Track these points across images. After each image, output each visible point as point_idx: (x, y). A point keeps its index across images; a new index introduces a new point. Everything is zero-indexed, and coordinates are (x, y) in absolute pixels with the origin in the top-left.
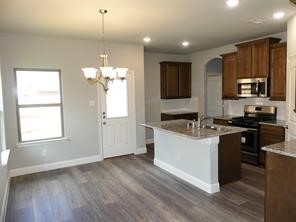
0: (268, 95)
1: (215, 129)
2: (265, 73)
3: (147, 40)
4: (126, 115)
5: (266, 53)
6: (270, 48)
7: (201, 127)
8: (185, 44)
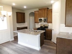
0: (47, 22)
1: (37, 31)
2: (46, 16)
3: (14, 4)
4: (7, 29)
5: (46, 11)
6: (47, 10)
7: (32, 31)
8: (25, 7)
